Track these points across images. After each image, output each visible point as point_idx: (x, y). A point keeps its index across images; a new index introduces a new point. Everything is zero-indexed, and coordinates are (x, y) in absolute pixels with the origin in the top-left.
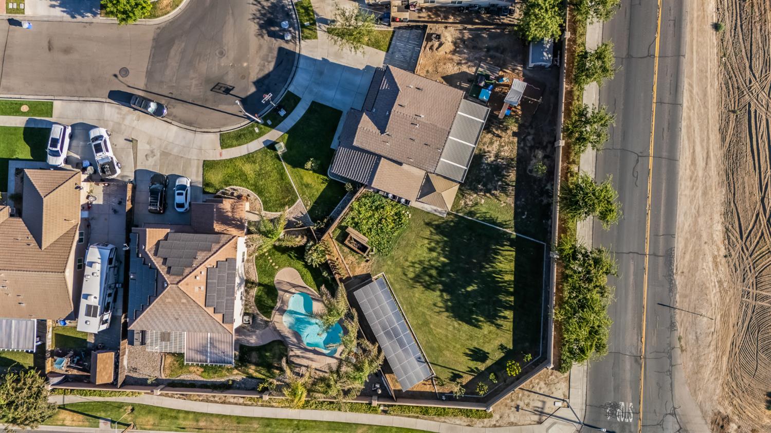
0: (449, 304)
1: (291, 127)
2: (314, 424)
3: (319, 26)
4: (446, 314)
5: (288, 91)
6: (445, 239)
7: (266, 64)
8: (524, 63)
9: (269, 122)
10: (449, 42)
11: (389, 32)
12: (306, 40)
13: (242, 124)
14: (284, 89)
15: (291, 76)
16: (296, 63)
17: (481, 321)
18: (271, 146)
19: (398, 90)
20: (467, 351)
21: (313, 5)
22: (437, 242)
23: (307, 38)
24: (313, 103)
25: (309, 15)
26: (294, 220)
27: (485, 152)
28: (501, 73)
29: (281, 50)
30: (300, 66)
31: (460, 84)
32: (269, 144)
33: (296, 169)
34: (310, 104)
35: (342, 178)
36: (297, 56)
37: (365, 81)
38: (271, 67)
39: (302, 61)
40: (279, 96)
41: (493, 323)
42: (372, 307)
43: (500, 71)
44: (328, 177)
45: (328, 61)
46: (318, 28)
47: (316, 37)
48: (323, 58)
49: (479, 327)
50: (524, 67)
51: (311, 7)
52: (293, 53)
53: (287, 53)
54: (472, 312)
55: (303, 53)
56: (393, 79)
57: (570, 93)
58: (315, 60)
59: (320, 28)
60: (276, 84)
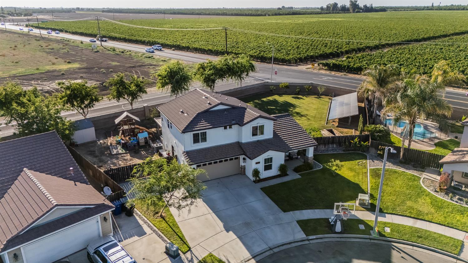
5: (307, 236)
9: (361, 227)
13: (411, 247)
14: (311, 242)
15: (289, 246)
16: (268, 254)
24: (284, 211)
30: (264, 247)
34: (291, 212)
39: (258, 249)
47: (211, 255)
48: (227, 232)
58: (240, 238)
59: (192, 258)
60: (320, 252)
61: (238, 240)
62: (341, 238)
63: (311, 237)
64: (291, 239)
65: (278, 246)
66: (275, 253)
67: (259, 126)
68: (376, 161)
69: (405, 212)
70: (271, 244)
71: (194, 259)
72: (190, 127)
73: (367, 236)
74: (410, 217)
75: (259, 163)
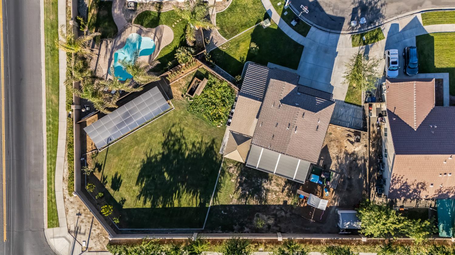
0: (154, 160)
1: (283, 30)
2: (56, 62)
3: (362, 48)
4: (146, 160)
5: (311, 27)
6: (203, 154)
7: (331, 8)
8: (341, 207)
9: (286, 13)
10: (354, 149)
11: (361, 102)
12: (351, 39)
14: (312, 23)
16: (333, 31)
17: (142, 184)
18: (267, 16)
19: (316, 112)
20: (119, 175)
21: (380, 41)
22: (199, 149)
23: (353, 39)
24: (302, 47)
25: (371, 39)
26: (211, 37)
27: (270, 181)
28: (332, 189)
29: (343, 19)
30: (331, 35)
31: (322, 159)
32: (269, 14)
33: (250, 36)
34: (301, 44)
35: (245, 72)
36: (338, 32)
37: (321, 85)
38: (329, 12)
39: (335, 36)
40: (306, 20)
41: (141, 193)
42: (146, 101)
43: (334, 189)
44: (245, 62)
45: (336, 57)
46: (361, 47)
47: (354, 46)
48: (338, 52)
49: (137, 184)
50: (337, 207)
51: (378, 41)
52: (340, 29)
53: (340, 24)
54: (148, 177)
55: (341, 37)
56: (324, 108)
57: (319, 242)
58: (336, 46)
59: (361, 49)
60: (315, 17)
61: (337, 46)
64: (318, 31)
65: (326, 31)
66: (331, 29)
70: (327, 34)
71: (360, 48)
73: (290, 8)
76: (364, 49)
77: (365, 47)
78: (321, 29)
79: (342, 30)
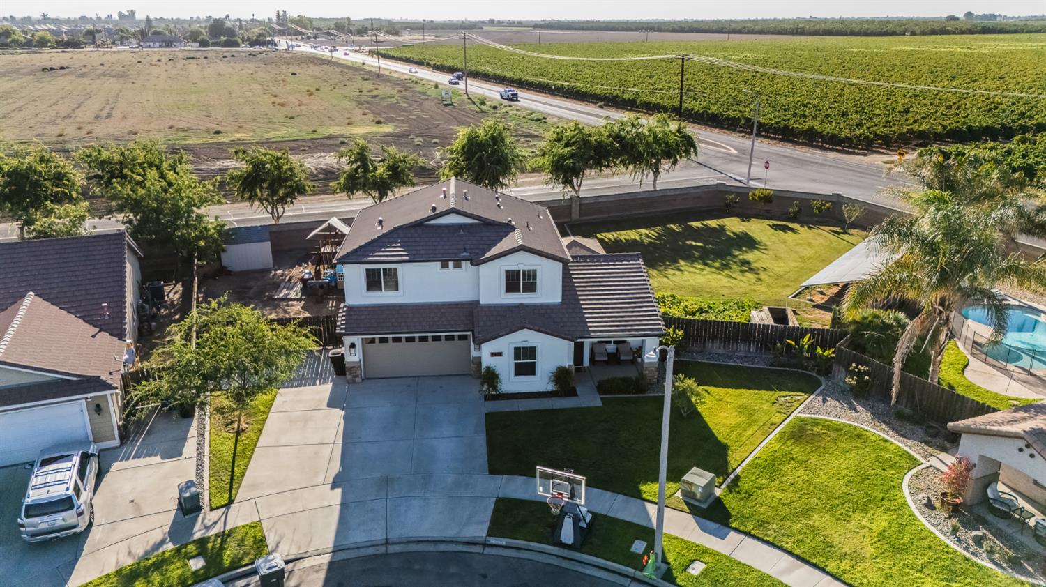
1: (609, 494)
5: (490, 534)
9: (638, 547)
12: (272, 547)
14: (488, 550)
15: (432, 548)
16: (371, 551)
18: (713, 515)
21: (111, 569)
23: (260, 548)
24: (493, 471)
25: (160, 564)
30: (379, 535)
32: (712, 525)
34: (505, 477)
36: (342, 556)
39: (359, 537)
47: (257, 525)
48: (332, 488)
52: (335, 568)
55: (326, 538)
58: (344, 505)
59: (215, 523)
60: (485, 576)
62: (565, 558)
63: (493, 541)
64: (451, 533)
65: (409, 542)
66: (386, 554)
67: (524, 272)
68: (831, 402)
69: (784, 539)
70: (394, 535)
71: (219, 524)
72: (359, 253)
73: (631, 571)
74: (790, 553)
75: (500, 354)
76: (198, 525)
77: (192, 534)
78: (436, 542)
79: (325, 567)
